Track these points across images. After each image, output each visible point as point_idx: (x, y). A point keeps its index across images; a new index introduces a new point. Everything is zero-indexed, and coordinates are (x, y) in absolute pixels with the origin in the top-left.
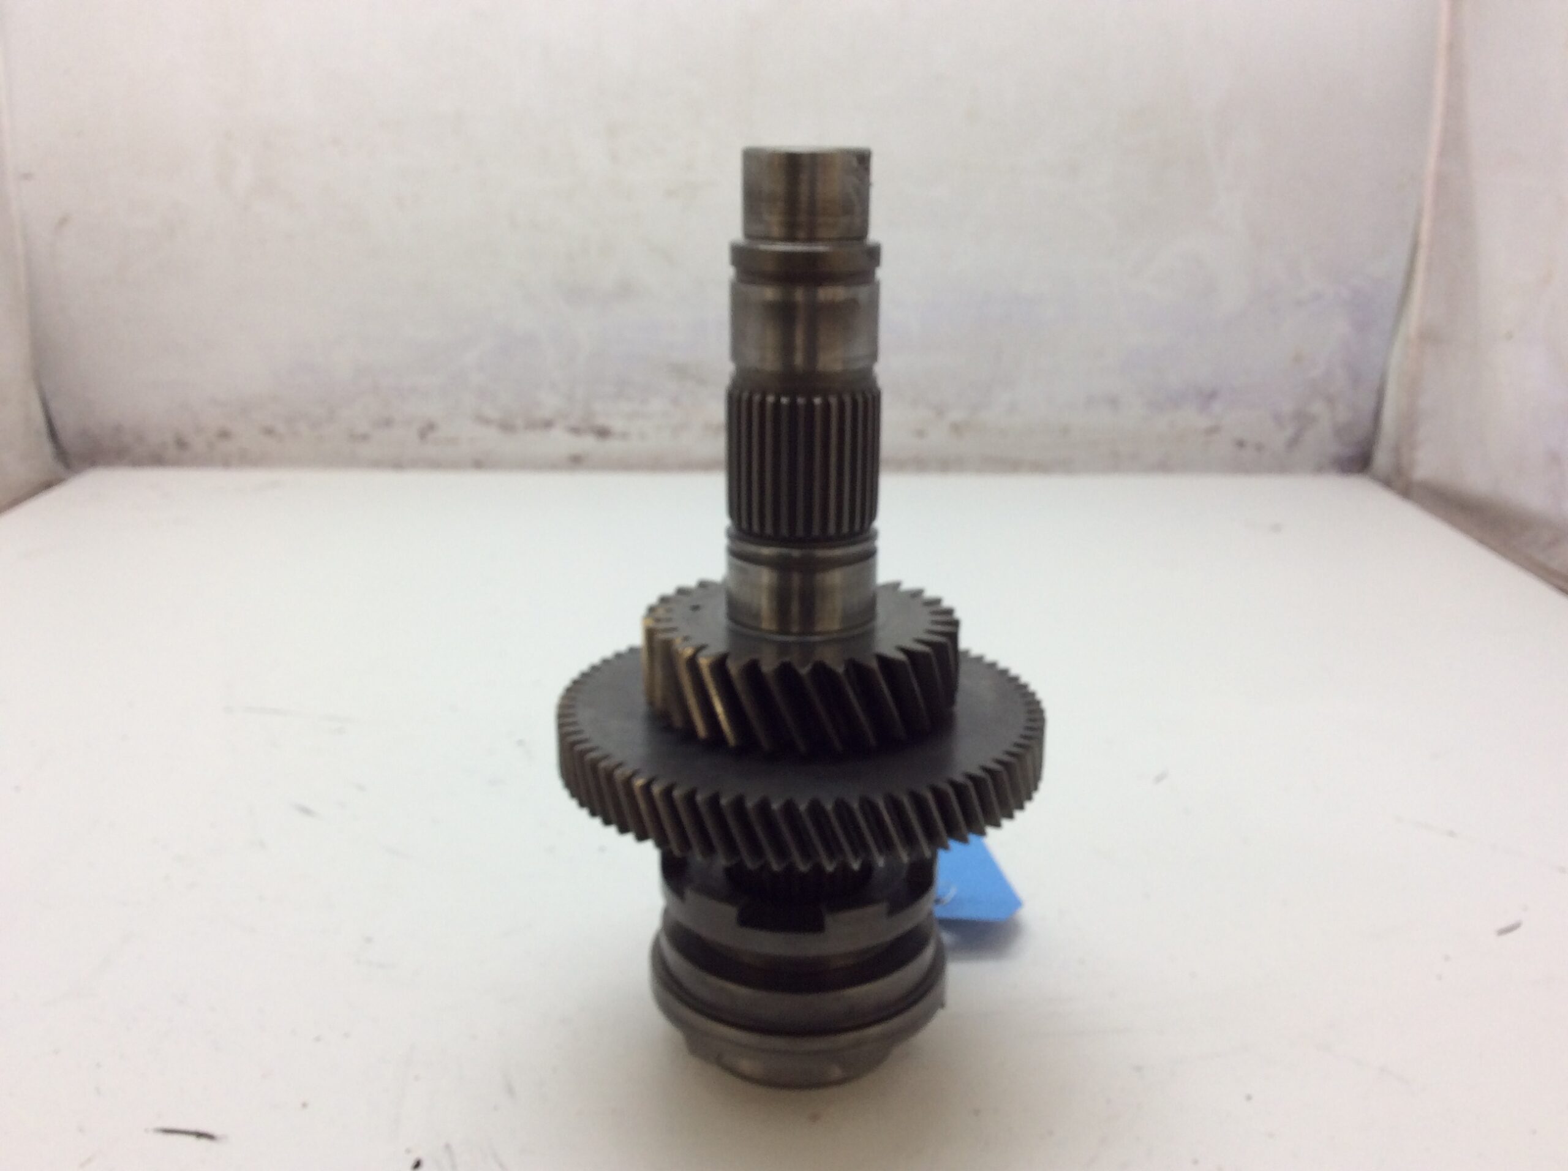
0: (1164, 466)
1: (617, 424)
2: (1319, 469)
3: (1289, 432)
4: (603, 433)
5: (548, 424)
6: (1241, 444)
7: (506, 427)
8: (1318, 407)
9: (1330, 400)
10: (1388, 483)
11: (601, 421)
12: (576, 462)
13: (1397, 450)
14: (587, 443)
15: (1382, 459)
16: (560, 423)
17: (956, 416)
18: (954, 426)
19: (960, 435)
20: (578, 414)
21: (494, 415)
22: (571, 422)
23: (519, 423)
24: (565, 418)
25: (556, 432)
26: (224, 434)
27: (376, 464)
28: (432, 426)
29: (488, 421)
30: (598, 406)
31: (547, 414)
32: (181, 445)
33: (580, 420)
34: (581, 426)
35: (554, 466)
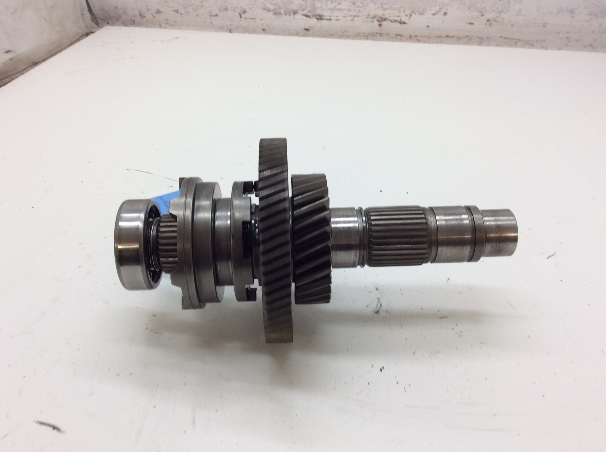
1: (326, 14)
4: (320, 18)
7: (277, 13)
11: (319, 12)
12: (307, 31)
14: (313, 21)
16: (300, 12)
17: (490, 15)
18: (488, 20)
19: (490, 25)
20: (309, 9)
21: (272, 7)
22: (304, 12)
23: (282, 12)
24: (303, 10)
25: (299, 16)
26: (159, 12)
27: (221, 29)
28: (244, 12)
29: (269, 10)
30: (318, 5)
31: (295, 8)
32: (142, 16)
33: (309, 11)
34: (309, 14)
35: (297, 34)
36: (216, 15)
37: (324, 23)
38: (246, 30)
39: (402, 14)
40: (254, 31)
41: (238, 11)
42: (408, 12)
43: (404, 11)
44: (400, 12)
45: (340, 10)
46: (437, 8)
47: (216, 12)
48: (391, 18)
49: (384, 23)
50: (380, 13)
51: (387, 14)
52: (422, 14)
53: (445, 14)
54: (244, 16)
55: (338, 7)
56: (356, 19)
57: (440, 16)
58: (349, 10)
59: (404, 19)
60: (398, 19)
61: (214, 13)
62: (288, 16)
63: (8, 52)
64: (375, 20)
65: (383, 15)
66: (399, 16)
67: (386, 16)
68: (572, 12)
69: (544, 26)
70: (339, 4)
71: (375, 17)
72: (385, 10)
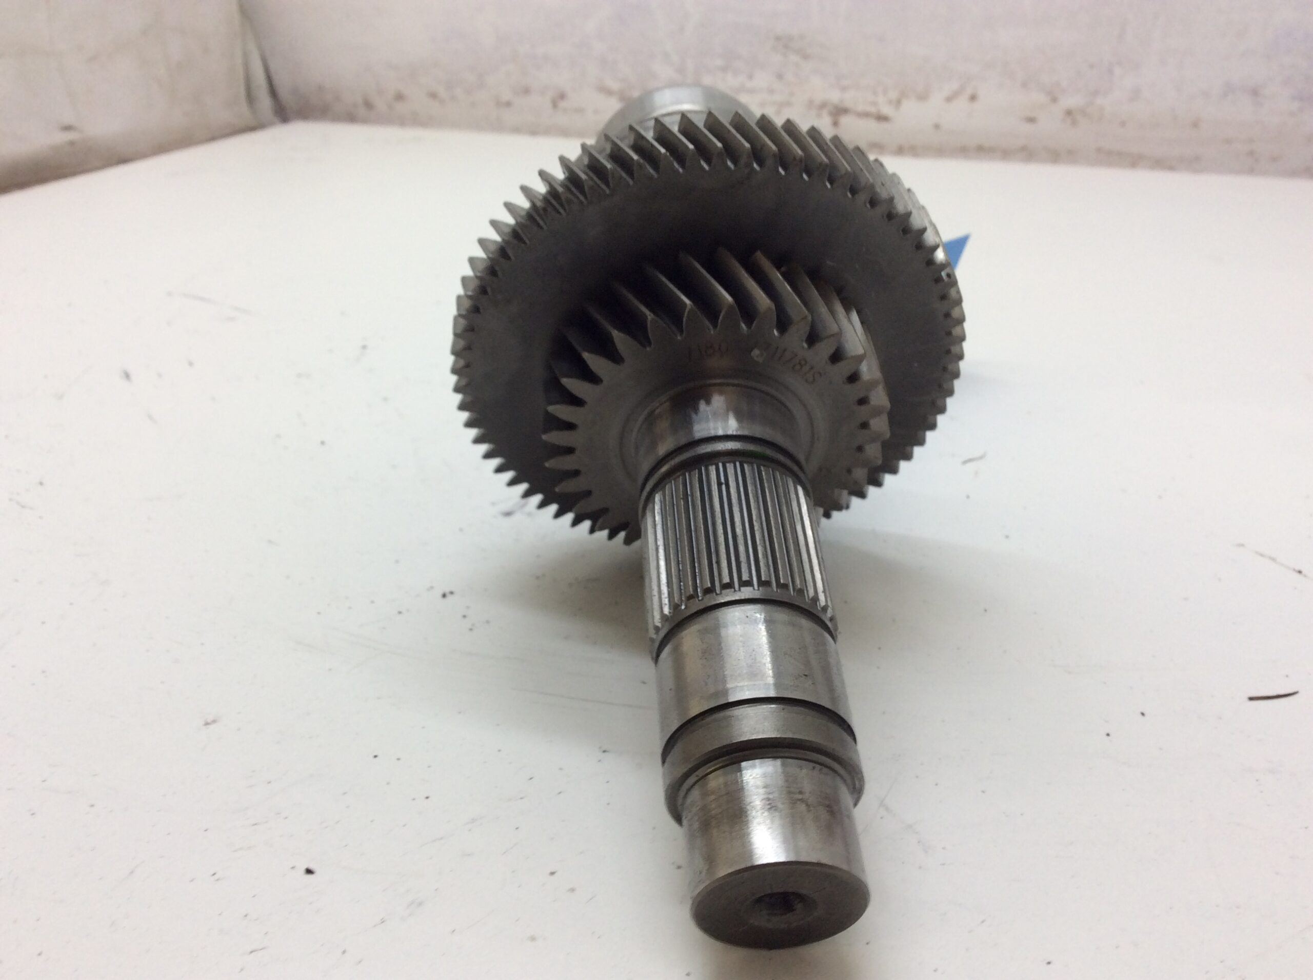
7: (625, 98)
17: (1071, 101)
18: (1069, 113)
19: (1074, 123)
26: (400, 97)
27: (517, 130)
28: (562, 96)
32: (368, 105)
36: (508, 104)
39: (881, 98)
41: (549, 94)
42: (893, 95)
43: (884, 92)
44: (876, 94)
45: (752, 91)
46: (955, 86)
47: (507, 95)
48: (861, 108)
49: (845, 120)
50: (835, 96)
51: (849, 98)
52: (923, 97)
53: (973, 98)
54: (562, 104)
57: (962, 103)
58: (771, 91)
59: (886, 110)
60: (873, 110)
61: (504, 99)
63: (68, 128)
64: (825, 113)
65: (841, 100)
66: (874, 104)
67: (848, 104)
68: (1255, 92)
69: (1195, 125)
70: (750, 77)
71: (823, 106)
72: (844, 89)
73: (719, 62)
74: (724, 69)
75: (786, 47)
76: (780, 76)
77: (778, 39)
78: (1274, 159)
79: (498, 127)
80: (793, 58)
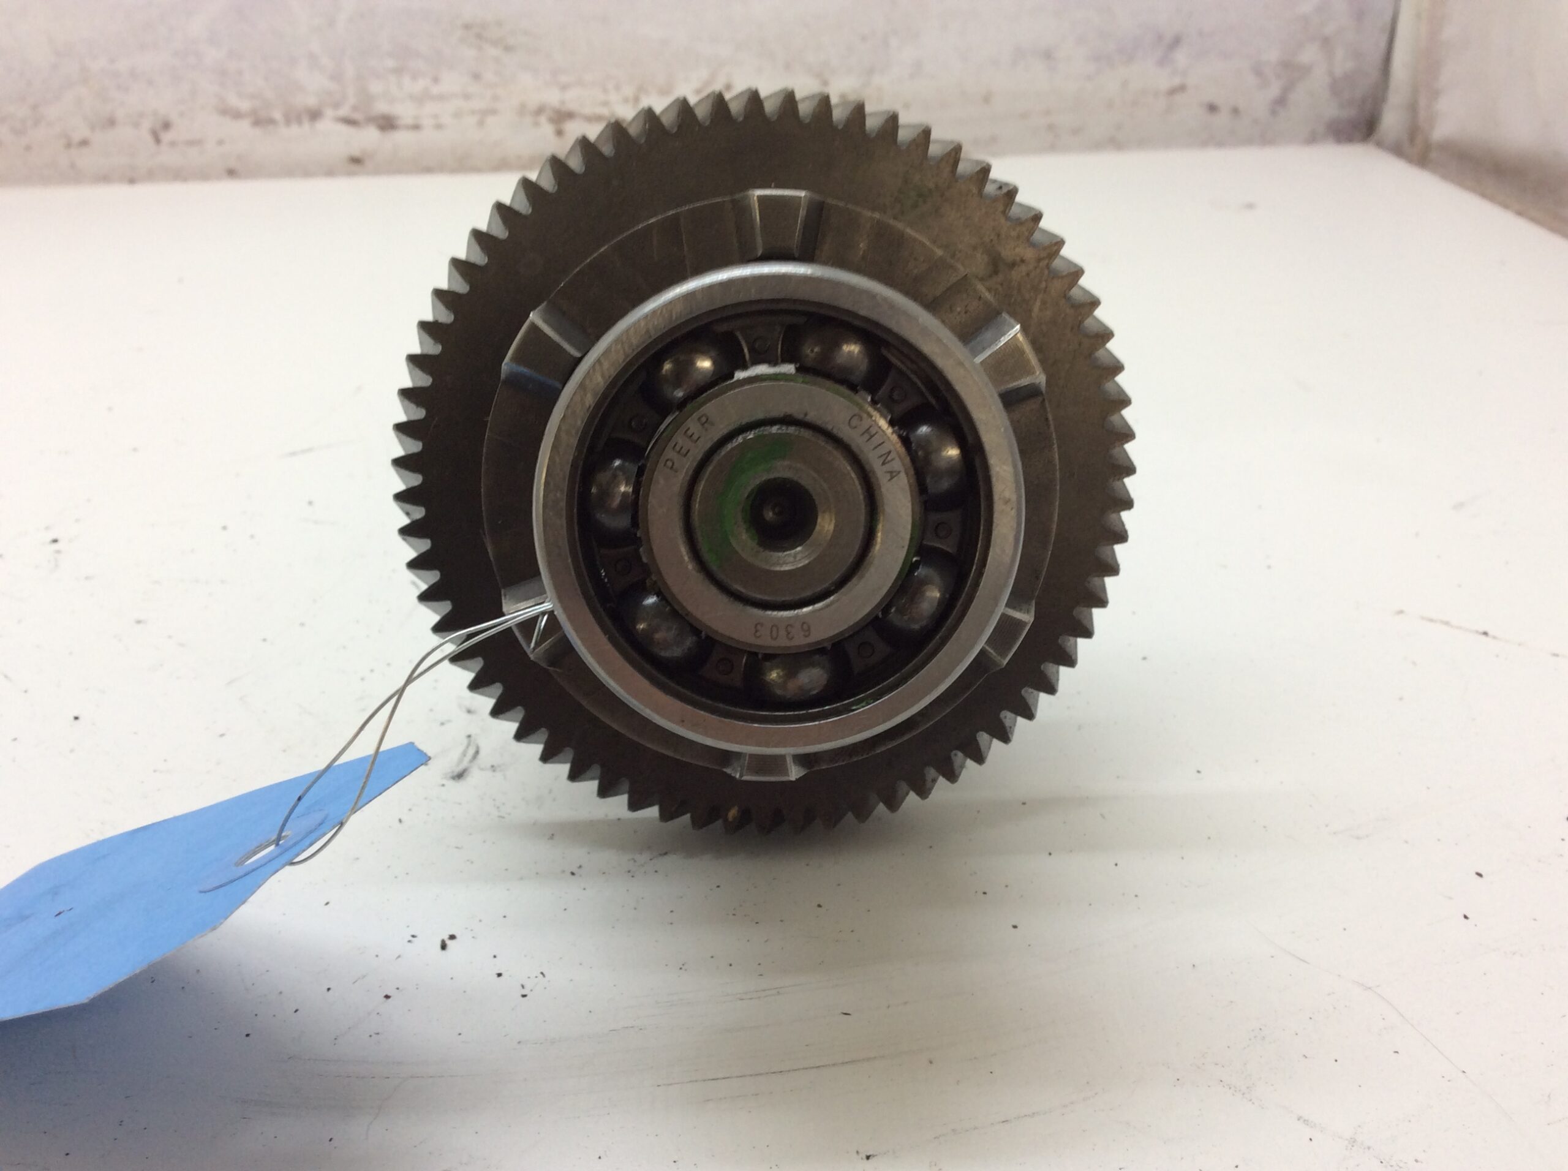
0: (1114, 142)
1: (404, 112)
2: (1312, 139)
3: (1274, 90)
4: (387, 124)
5: (315, 115)
6: (1212, 108)
7: (261, 121)
8: (1310, 54)
9: (1326, 42)
10: (1398, 150)
11: (381, 107)
12: (356, 162)
13: (1413, 108)
14: (369, 138)
15: (1391, 120)
16: (329, 113)
20: (352, 100)
21: (245, 105)
22: (344, 111)
23: (277, 115)
24: (336, 106)
25: (326, 125)
27: (104, 178)
28: (167, 126)
29: (237, 115)
30: (376, 87)
31: (312, 101)
33: (355, 108)
34: (357, 116)
35: (330, 172)
36: (84, 143)
37: (401, 138)
38: (179, 175)
39: (613, 97)
40: (203, 175)
41: (147, 125)
42: (629, 91)
43: (618, 88)
44: (605, 91)
45: (441, 98)
47: (81, 132)
48: (588, 110)
49: (569, 127)
50: (553, 98)
51: (573, 99)
54: (166, 137)
55: (435, 90)
56: (490, 120)
58: (467, 97)
60: (604, 111)
61: (77, 137)
62: (295, 130)
64: (543, 119)
65: (563, 102)
66: (605, 104)
67: (571, 106)
68: (1048, 55)
69: (987, 99)
70: (436, 80)
71: (540, 111)
72: (564, 88)
73: (390, 63)
74: (398, 71)
75: (479, 36)
76: (477, 77)
77: (467, 27)
78: (1076, 131)
79: (73, 176)
80: (492, 51)
